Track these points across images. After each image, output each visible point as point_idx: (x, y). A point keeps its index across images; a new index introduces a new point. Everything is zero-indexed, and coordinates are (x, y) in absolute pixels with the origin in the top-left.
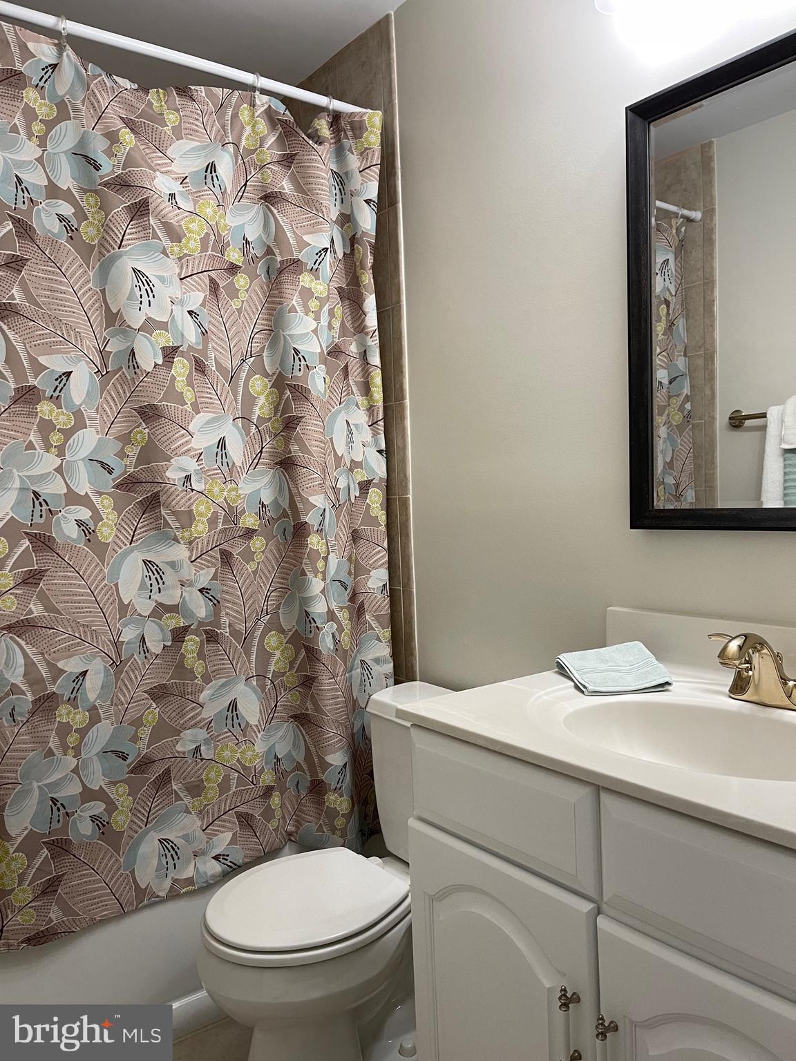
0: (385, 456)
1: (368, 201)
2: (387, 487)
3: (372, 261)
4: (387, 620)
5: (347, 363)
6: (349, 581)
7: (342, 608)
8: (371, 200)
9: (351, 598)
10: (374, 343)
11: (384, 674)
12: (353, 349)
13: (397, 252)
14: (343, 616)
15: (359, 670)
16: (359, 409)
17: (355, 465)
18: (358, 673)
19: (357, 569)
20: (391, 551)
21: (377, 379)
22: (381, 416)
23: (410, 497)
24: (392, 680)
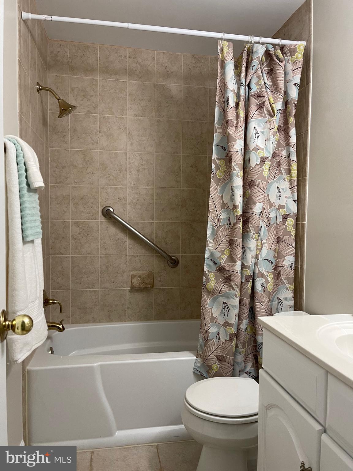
0: (297, 203)
1: (295, 84)
2: (297, 217)
3: (295, 112)
4: (292, 280)
5: (280, 160)
6: (274, 260)
7: (268, 272)
8: (297, 84)
9: (274, 268)
10: (293, 150)
11: (289, 306)
12: (284, 153)
13: (308, 106)
14: (270, 277)
15: (276, 302)
16: (285, 181)
17: (280, 207)
18: (276, 303)
19: (278, 255)
20: (296, 248)
21: (294, 167)
22: (295, 184)
23: (306, 223)
24: (293, 309)
